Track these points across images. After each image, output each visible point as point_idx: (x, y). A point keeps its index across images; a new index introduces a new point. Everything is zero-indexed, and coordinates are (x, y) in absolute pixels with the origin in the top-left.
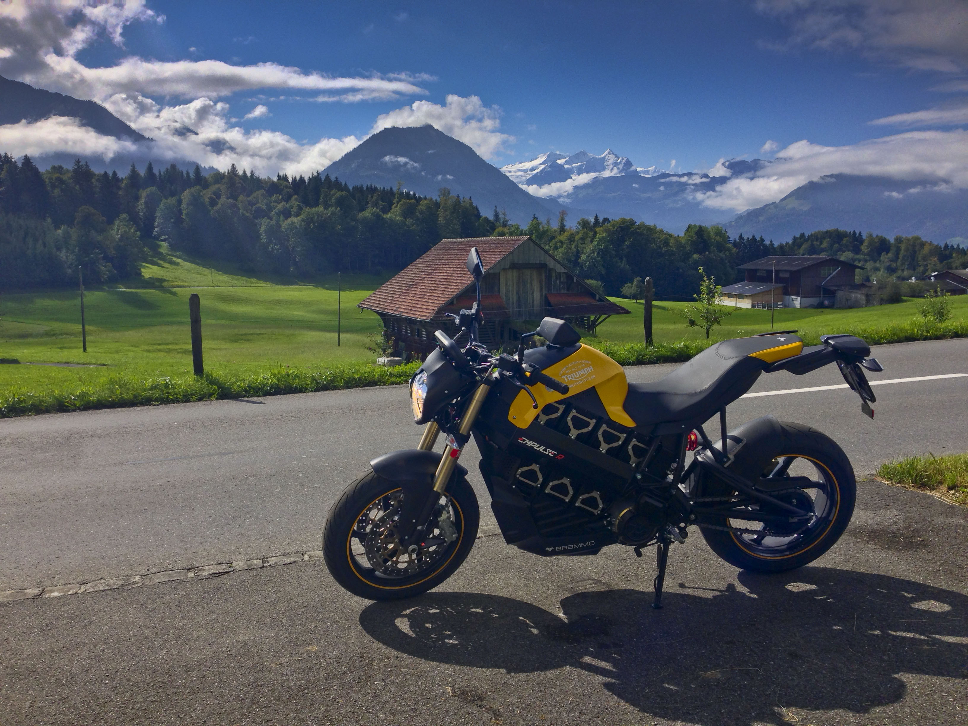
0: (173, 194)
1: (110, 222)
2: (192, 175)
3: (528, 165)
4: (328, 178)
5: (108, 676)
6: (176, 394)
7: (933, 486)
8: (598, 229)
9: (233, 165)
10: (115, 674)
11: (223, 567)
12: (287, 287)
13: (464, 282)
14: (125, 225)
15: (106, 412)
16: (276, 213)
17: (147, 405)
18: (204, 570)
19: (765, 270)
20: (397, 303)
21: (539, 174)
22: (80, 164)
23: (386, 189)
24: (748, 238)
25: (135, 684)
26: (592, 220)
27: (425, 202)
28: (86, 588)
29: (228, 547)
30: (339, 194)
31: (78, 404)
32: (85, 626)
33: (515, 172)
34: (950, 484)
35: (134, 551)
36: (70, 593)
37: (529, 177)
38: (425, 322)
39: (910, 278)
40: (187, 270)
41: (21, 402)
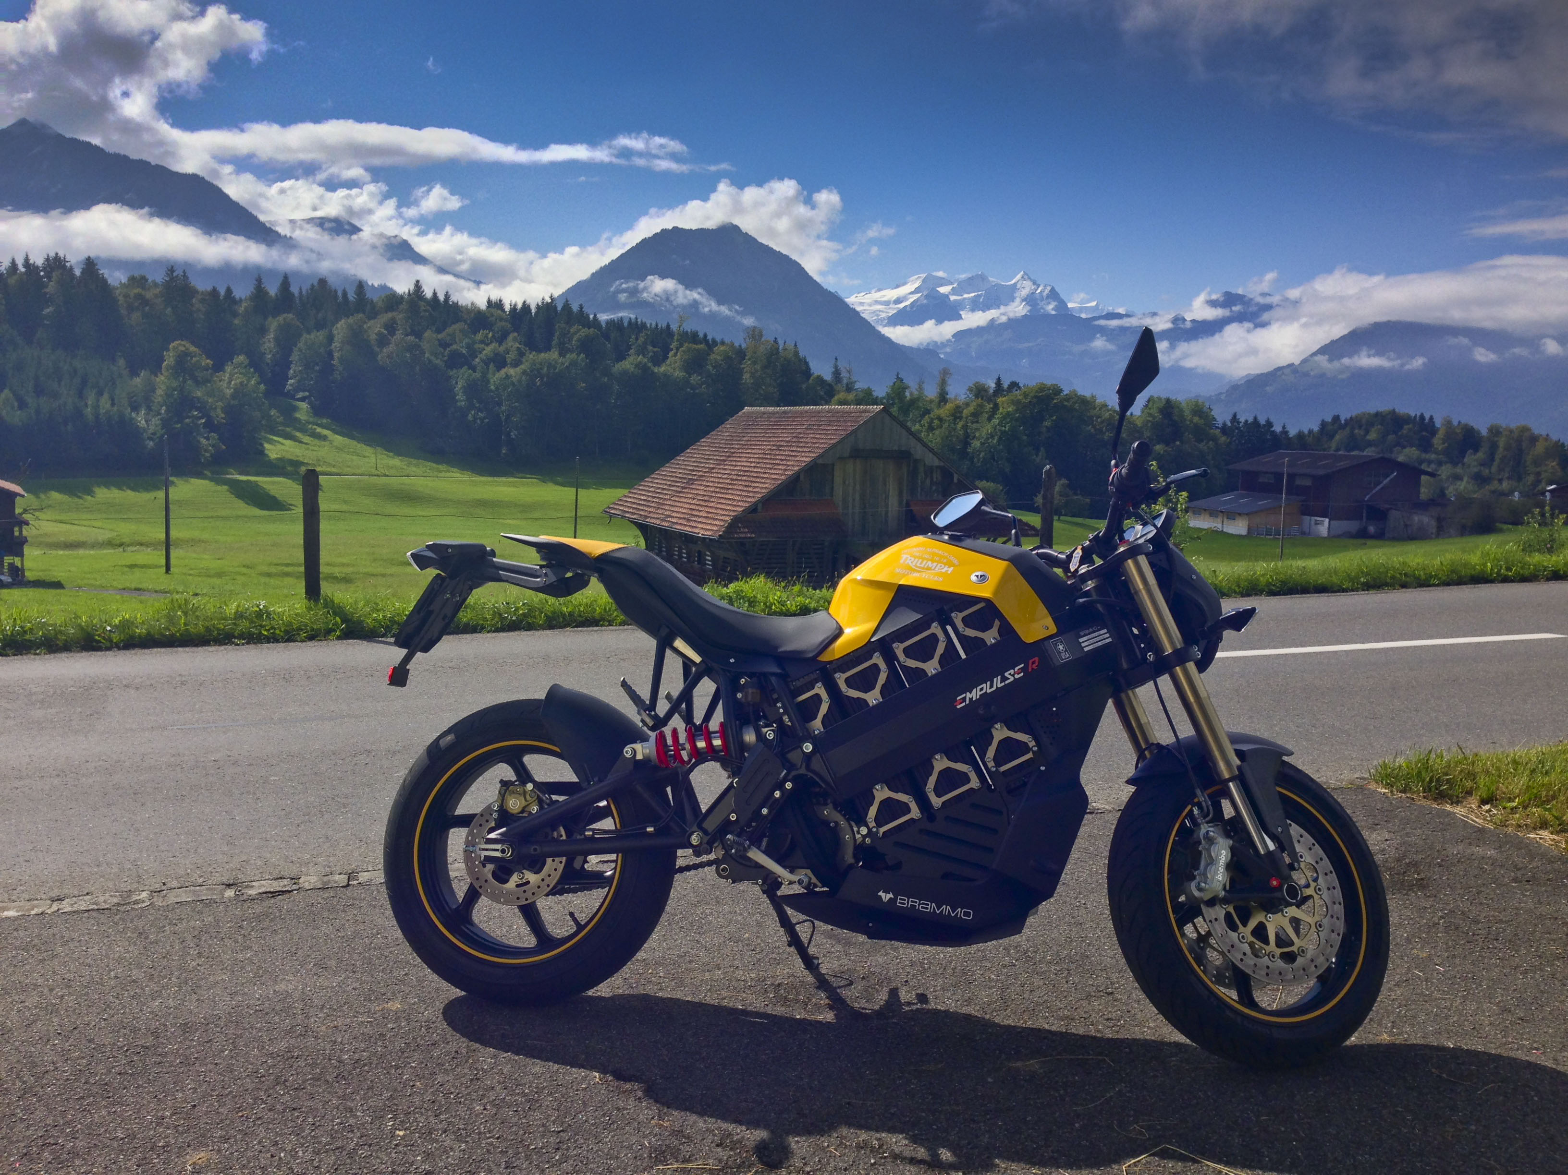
0: (319, 326)
1: (218, 367)
2: (352, 296)
3: (891, 294)
4: (567, 306)
5: (59, 1034)
6: (272, 628)
7: (1457, 797)
8: (1000, 400)
9: (418, 282)
10: (72, 1032)
11: (282, 884)
12: (496, 479)
13: (776, 477)
14: (241, 374)
15: (158, 652)
16: (482, 360)
17: (226, 644)
18: (252, 887)
19: (1271, 473)
20: (667, 508)
21: (908, 309)
22: (175, 274)
23: (660, 326)
24: (1246, 421)
25: (100, 1048)
26: (992, 385)
27: (722, 348)
28: (60, 907)
29: (299, 855)
30: (584, 332)
31: (115, 638)
32: (42, 961)
33: (870, 305)
34: (1485, 796)
35: (149, 856)
36: (33, 912)
37: (892, 312)
38: (710, 539)
39: (1511, 493)
40: (337, 448)
41: (25, 632)
